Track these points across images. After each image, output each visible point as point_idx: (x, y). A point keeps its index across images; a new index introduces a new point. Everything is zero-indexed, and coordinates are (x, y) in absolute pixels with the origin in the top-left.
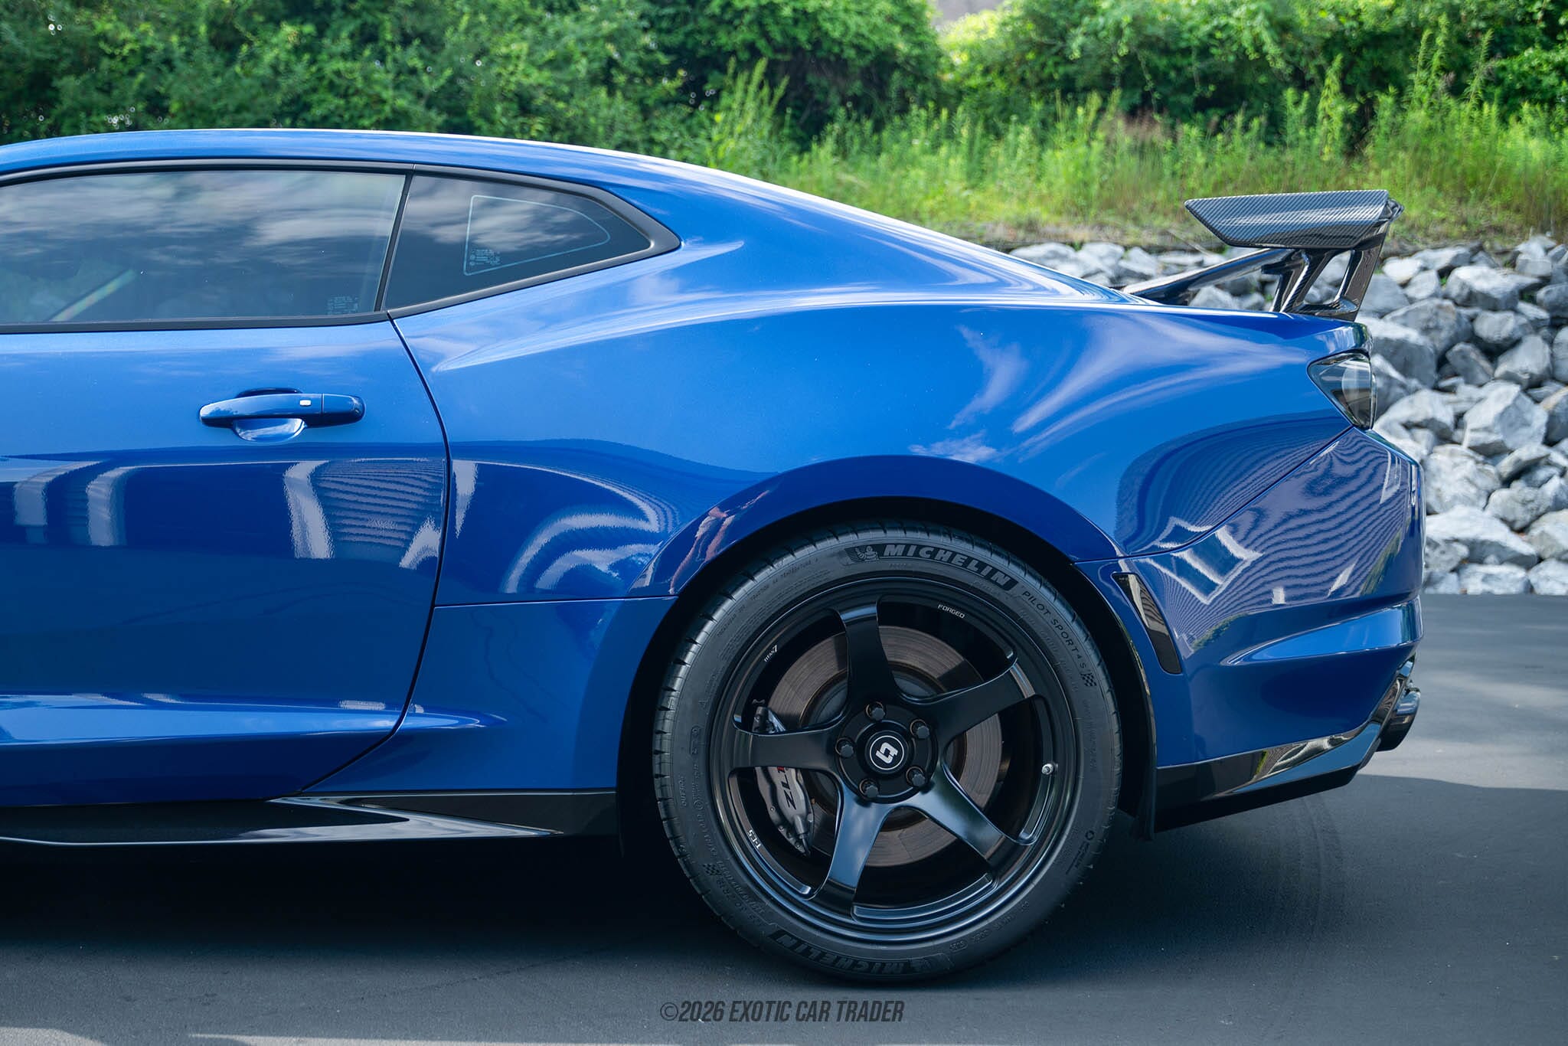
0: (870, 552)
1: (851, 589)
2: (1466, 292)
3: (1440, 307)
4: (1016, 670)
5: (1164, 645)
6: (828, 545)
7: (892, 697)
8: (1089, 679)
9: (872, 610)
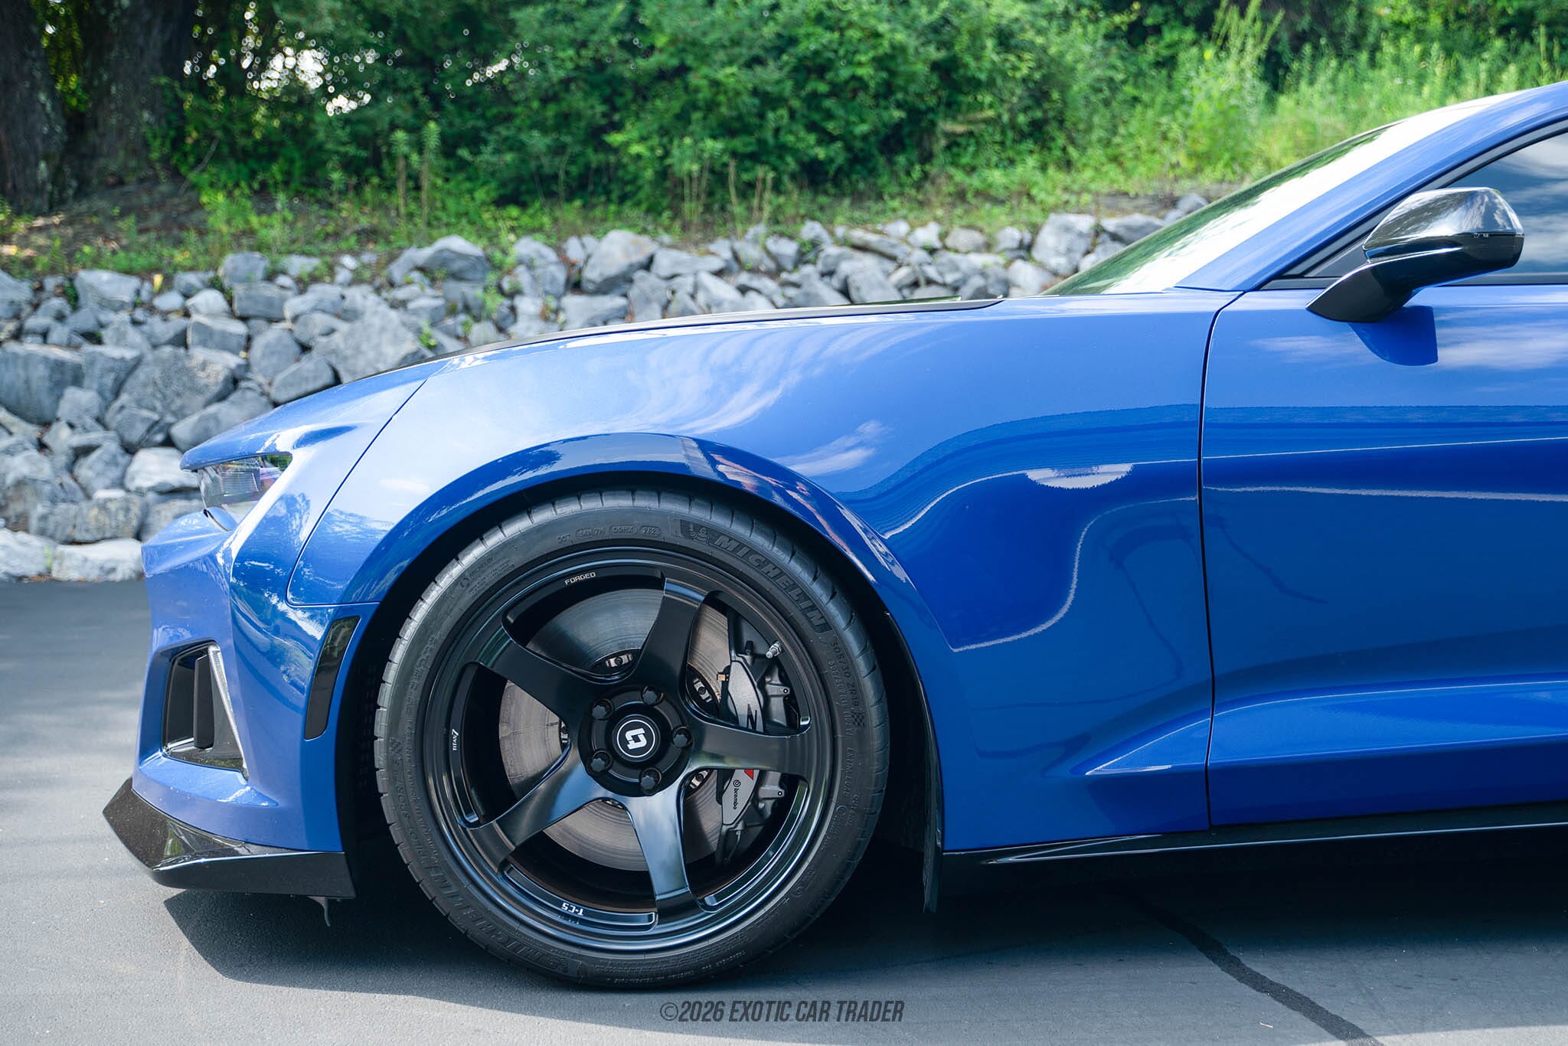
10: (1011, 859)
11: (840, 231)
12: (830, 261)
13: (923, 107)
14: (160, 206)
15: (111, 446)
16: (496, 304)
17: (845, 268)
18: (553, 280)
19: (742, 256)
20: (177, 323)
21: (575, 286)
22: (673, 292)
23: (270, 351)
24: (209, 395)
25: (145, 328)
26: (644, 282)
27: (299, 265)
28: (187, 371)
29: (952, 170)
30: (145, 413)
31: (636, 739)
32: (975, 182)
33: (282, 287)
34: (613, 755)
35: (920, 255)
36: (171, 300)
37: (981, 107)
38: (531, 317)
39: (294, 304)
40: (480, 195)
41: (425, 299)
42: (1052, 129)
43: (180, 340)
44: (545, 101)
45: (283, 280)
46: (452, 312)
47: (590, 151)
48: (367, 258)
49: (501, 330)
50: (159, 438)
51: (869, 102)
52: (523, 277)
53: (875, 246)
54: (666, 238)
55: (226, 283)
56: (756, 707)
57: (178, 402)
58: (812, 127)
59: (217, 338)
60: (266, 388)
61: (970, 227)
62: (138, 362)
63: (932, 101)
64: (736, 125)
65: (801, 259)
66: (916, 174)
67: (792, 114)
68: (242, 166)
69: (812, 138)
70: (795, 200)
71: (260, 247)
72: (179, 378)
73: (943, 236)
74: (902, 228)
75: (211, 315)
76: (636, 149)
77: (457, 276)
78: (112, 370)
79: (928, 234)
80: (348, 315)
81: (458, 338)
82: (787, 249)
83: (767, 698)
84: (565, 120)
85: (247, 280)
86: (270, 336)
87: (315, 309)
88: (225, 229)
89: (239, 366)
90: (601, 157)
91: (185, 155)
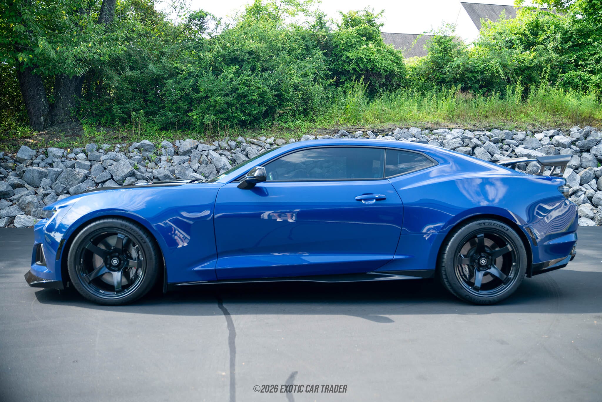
0: (483, 224)
1: (479, 231)
2: (557, 143)
3: (550, 147)
4: (509, 246)
5: (534, 240)
6: (475, 223)
7: (484, 251)
8: (521, 247)
9: (483, 235)
10: (179, 285)
11: (248, 139)
12: (244, 147)
13: (273, 106)
14: (71, 129)
15: (53, 194)
16: (156, 158)
17: (247, 149)
18: (171, 151)
19: (221, 145)
20: (73, 161)
21: (177, 153)
22: (202, 155)
23: (96, 169)
24: (79, 181)
25: (64, 163)
26: (195, 152)
27: (106, 146)
28: (73, 174)
29: (280, 122)
30: (62, 185)
31: (115, 262)
32: (286, 126)
33: (100, 153)
34: (111, 265)
35: (268, 146)
36: (72, 155)
37: (287, 106)
38: (164, 161)
39: (103, 157)
40: (155, 128)
41: (137, 156)
42: (309, 111)
43: (73, 166)
44: (173, 104)
45: (101, 151)
46: (144, 159)
47: (185, 117)
48: (123, 145)
49: (156, 164)
50: (66, 192)
51: (257, 105)
52: (163, 151)
53: (256, 143)
54: (202, 140)
55: (86, 151)
56: (136, 257)
57: (71, 182)
58: (242, 111)
59: (82, 166)
60: (94, 179)
61: (282, 138)
62: (62, 172)
63: (276, 104)
64: (222, 111)
65: (237, 146)
66: (270, 124)
67: (237, 108)
68: (95, 118)
69: (242, 115)
70: (237, 130)
71: (95, 142)
72: (72, 175)
73: (274, 141)
74: (264, 138)
75: (82, 160)
76: (195, 117)
77: (146, 150)
78: (55, 174)
79: (271, 140)
80: (117, 160)
81: (145, 166)
82: (233, 143)
83: (139, 255)
84: (179, 108)
85: (91, 151)
86: (96, 165)
87: (108, 159)
88: (88, 136)
89: (88, 173)
90: (187, 118)
91: (80, 115)
